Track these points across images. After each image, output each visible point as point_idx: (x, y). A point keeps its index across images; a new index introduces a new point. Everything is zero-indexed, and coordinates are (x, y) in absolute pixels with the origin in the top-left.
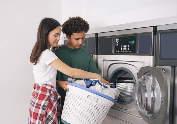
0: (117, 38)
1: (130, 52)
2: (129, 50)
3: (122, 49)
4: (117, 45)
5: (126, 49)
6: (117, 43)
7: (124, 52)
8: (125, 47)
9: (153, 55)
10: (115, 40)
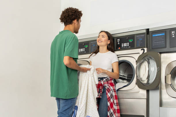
0: (119, 39)
1: (130, 47)
2: (129, 46)
3: (122, 46)
4: (119, 44)
5: (126, 46)
6: (119, 42)
7: (125, 48)
8: (125, 45)
9: (147, 47)
10: (117, 40)
